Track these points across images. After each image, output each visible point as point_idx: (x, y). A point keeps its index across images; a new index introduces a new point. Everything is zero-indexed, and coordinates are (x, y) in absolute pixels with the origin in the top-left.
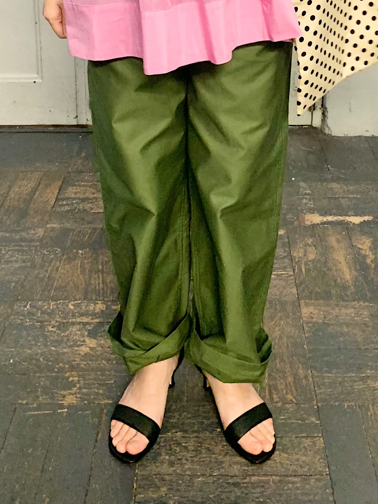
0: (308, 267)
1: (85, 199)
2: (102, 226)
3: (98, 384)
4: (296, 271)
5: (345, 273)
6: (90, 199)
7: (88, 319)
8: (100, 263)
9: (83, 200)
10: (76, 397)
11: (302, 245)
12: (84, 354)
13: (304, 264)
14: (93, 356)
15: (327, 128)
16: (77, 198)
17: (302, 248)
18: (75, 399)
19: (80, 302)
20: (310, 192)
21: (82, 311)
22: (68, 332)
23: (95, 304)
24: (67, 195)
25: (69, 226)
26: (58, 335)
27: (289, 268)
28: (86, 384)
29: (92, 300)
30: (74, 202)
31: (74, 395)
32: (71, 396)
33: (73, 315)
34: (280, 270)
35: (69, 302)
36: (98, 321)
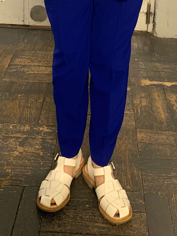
0: (142, 110)
1: (24, 65)
2: (32, 81)
4: (135, 112)
5: (161, 114)
6: (27, 66)
7: (20, 135)
8: (29, 102)
9: (23, 66)
11: (139, 97)
12: (16, 156)
13: (140, 108)
14: (21, 157)
15: (155, 33)
16: (20, 65)
17: (139, 99)
18: (8, 183)
19: (16, 124)
20: (145, 67)
21: (17, 130)
22: (8, 142)
23: (24, 126)
24: (15, 63)
25: (15, 80)
26: (2, 144)
27: (132, 110)
28: (15, 174)
29: (23, 124)
30: (18, 67)
31: (8, 181)
32: (6, 181)
33: (12, 133)
34: (127, 111)
35: (10, 125)
36: (25, 136)
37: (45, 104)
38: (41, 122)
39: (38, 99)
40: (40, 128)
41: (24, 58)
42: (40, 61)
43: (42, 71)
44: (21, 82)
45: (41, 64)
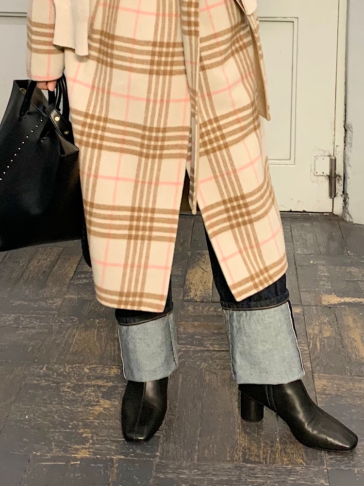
0: (323, 343)
3: (110, 440)
4: (310, 347)
5: (360, 350)
7: (103, 382)
11: (317, 323)
12: (98, 414)
13: (319, 341)
14: (107, 416)
15: (348, 216)
17: (318, 326)
18: (88, 453)
19: (95, 366)
20: (329, 275)
21: (97, 375)
22: (83, 393)
23: (110, 368)
24: (85, 270)
25: (87, 297)
26: (74, 395)
28: (98, 440)
29: (107, 364)
31: (87, 450)
32: (84, 450)
33: (89, 378)
35: (84, 366)
36: (112, 384)
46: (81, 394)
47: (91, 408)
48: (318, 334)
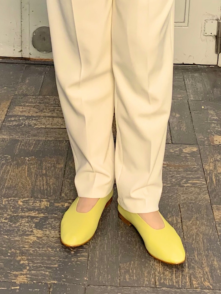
0: (218, 178)
1: (29, 116)
2: (44, 139)
3: (44, 267)
4: (208, 181)
6: (34, 117)
7: (35, 213)
8: (44, 168)
9: (28, 118)
10: (27, 277)
11: (212, 160)
12: (33, 242)
13: (215, 176)
14: (40, 244)
16: (23, 116)
19: (27, 199)
20: (218, 118)
21: (29, 207)
22: (19, 223)
23: (40, 201)
24: (15, 113)
25: (17, 138)
26: (10, 226)
27: (202, 178)
28: (34, 266)
29: (38, 198)
30: (20, 118)
31: (25, 276)
32: (22, 276)
33: (22, 210)
34: (194, 180)
35: (18, 199)
36: (43, 215)
37: (68, 171)
38: (64, 196)
39: (57, 163)
40: (64, 204)
41: (28, 106)
42: (54, 111)
43: (58, 124)
44: (28, 141)
45: (55, 115)
46: (17, 225)
47: (27, 238)
48: (213, 170)
